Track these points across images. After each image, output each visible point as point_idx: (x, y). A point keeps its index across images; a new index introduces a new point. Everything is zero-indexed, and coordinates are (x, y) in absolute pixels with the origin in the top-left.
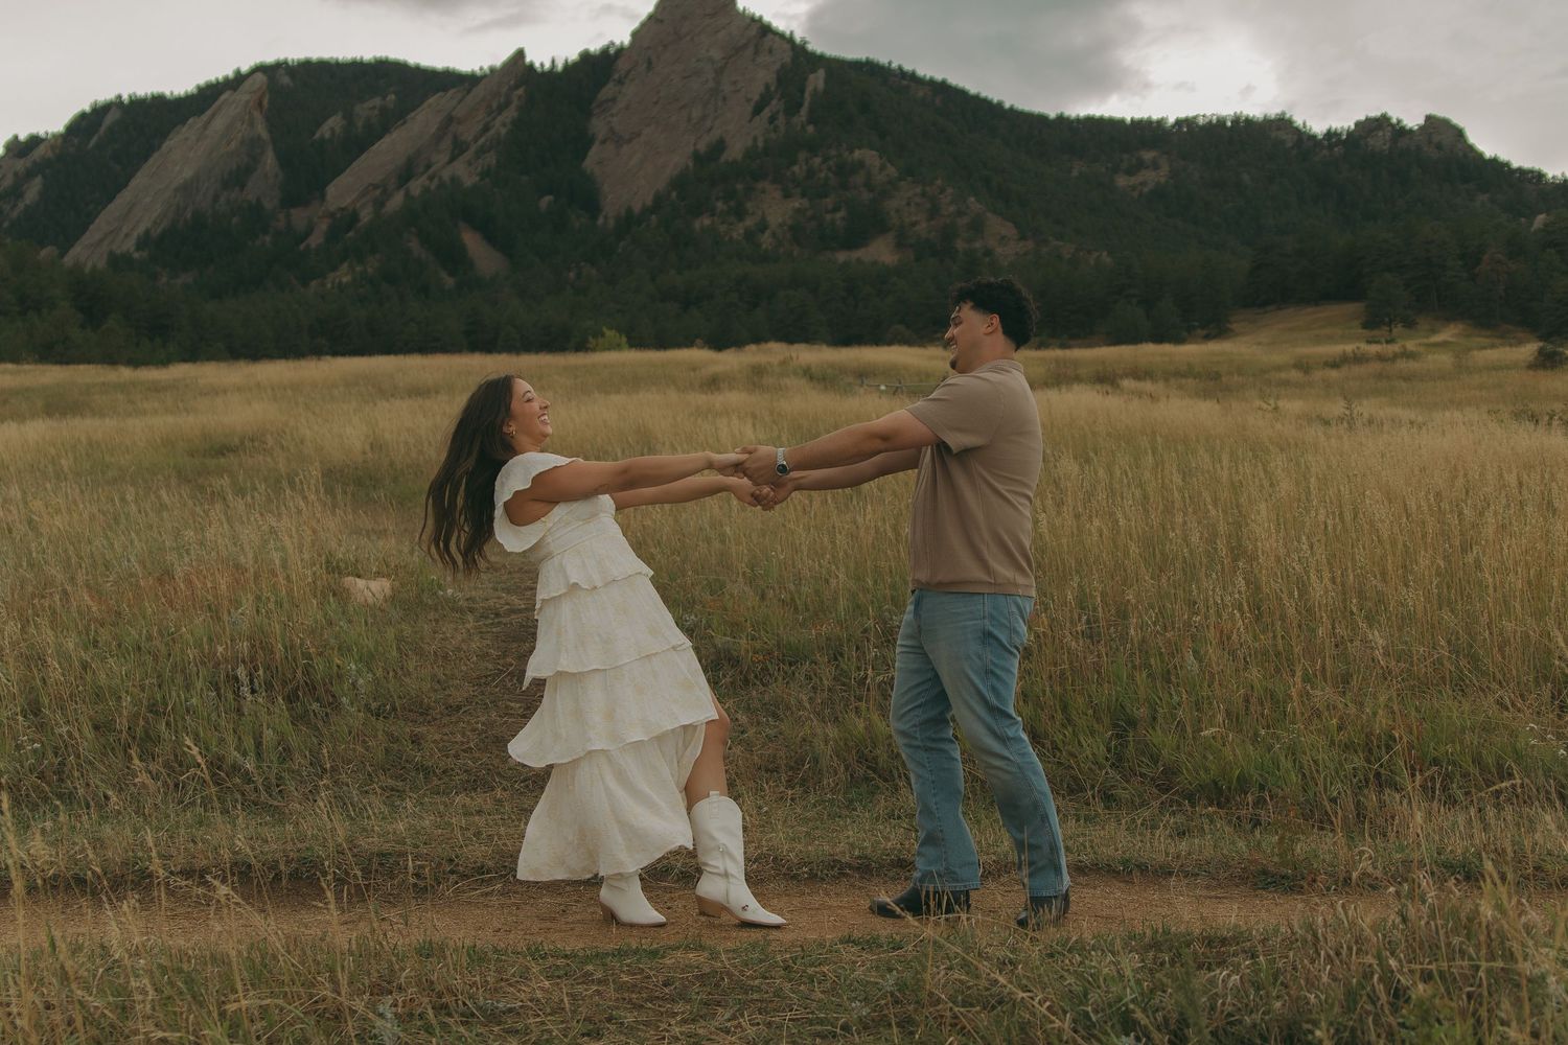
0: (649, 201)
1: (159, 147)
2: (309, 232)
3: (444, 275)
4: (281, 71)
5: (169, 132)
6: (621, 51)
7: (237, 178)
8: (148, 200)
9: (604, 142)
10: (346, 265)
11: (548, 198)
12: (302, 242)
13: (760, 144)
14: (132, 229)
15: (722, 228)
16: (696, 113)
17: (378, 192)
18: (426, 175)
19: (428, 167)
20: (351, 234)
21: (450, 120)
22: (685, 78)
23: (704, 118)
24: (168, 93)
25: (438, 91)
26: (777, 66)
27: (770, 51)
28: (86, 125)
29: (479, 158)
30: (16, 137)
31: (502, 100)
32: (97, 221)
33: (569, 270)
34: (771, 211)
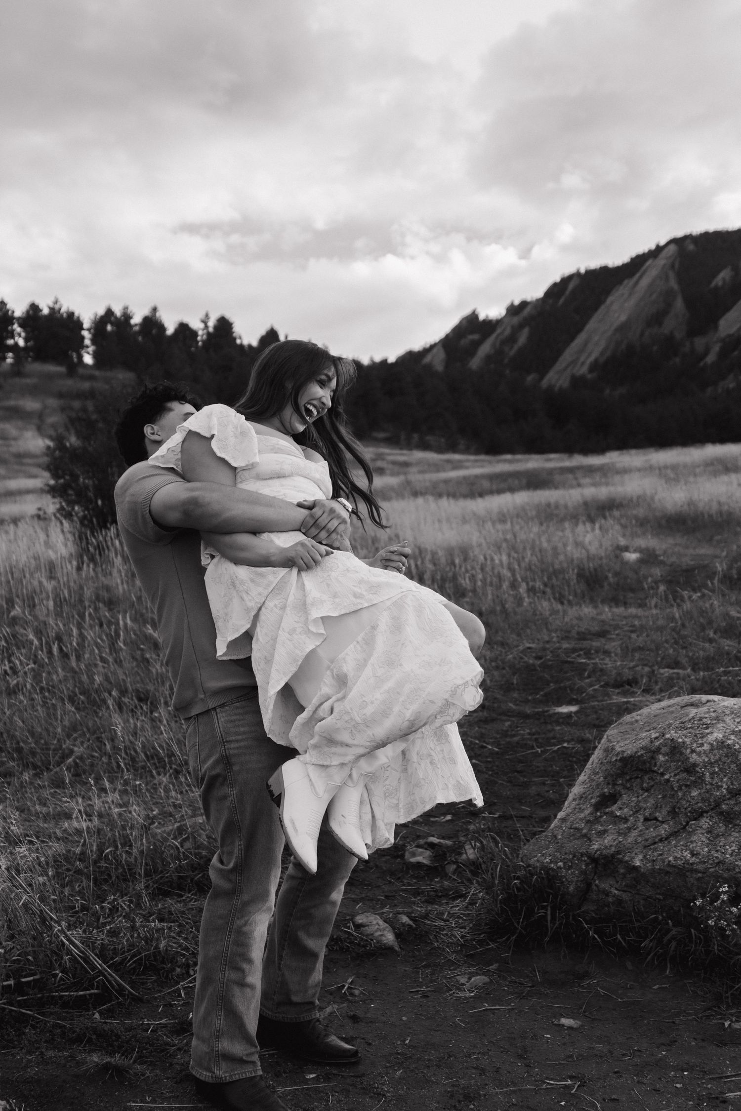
1: (604, 301)
2: (706, 353)
4: (688, 241)
5: (611, 291)
7: (657, 319)
8: (596, 338)
10: (731, 376)
12: (702, 361)
14: (587, 358)
20: (736, 353)
24: (611, 265)
28: (556, 291)
30: (513, 303)
32: (564, 354)
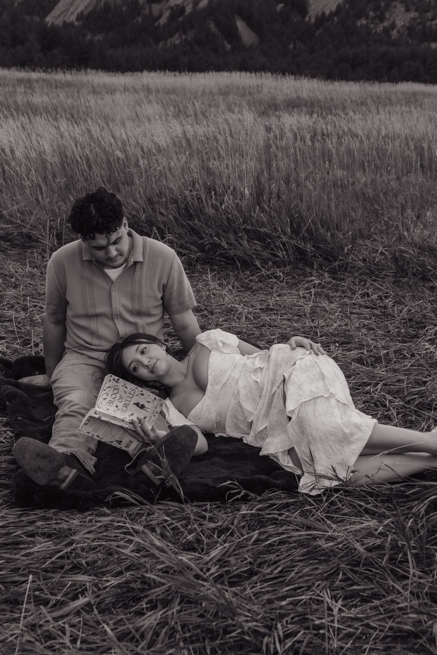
0: (334, 9)
2: (160, 16)
3: (226, 43)
10: (177, 35)
11: (282, 5)
14: (76, 9)
15: (372, 26)
20: (181, 19)
33: (290, 44)
34: (398, 18)
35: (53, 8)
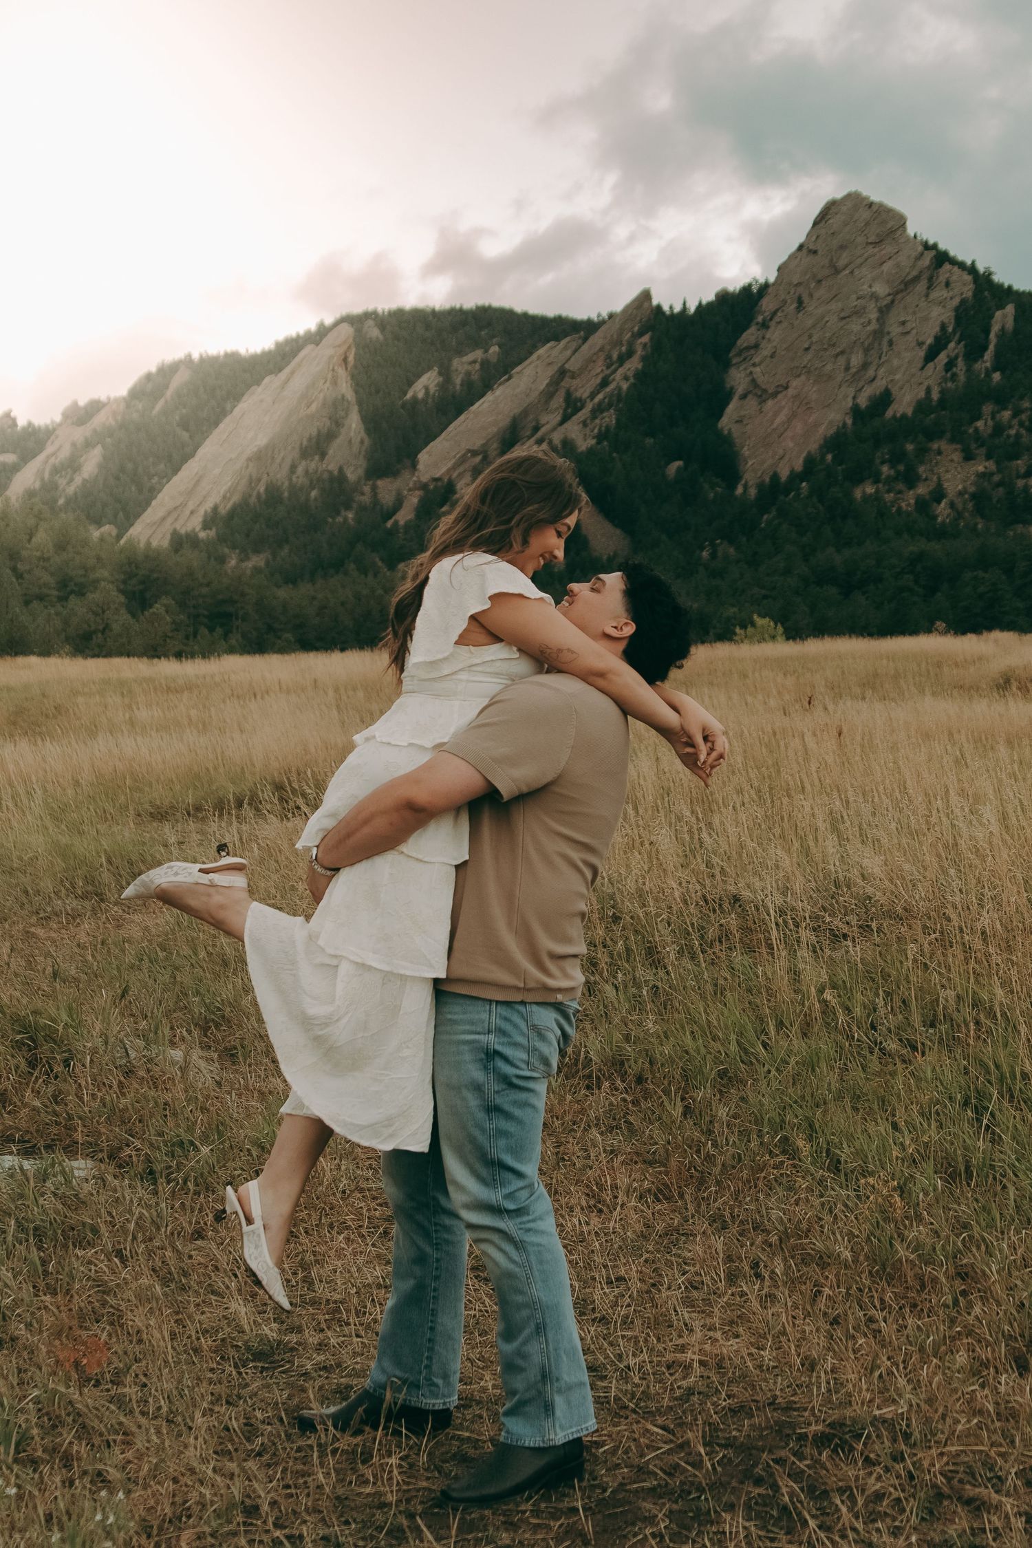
0: (799, 465)
1: (232, 410)
4: (370, 321)
5: (243, 395)
6: (765, 287)
7: (318, 446)
8: (217, 471)
9: (744, 397)
11: (678, 464)
12: (390, 518)
13: (935, 396)
14: (199, 505)
15: (889, 497)
16: (856, 360)
17: (479, 458)
18: (533, 440)
19: (536, 429)
21: (562, 373)
22: (844, 318)
23: (865, 366)
24: (243, 352)
25: (548, 342)
26: (956, 302)
27: (947, 284)
28: (149, 388)
29: (596, 418)
30: (75, 404)
31: (624, 349)
32: (160, 496)
33: (702, 549)
34: (949, 476)
35: (148, 504)
